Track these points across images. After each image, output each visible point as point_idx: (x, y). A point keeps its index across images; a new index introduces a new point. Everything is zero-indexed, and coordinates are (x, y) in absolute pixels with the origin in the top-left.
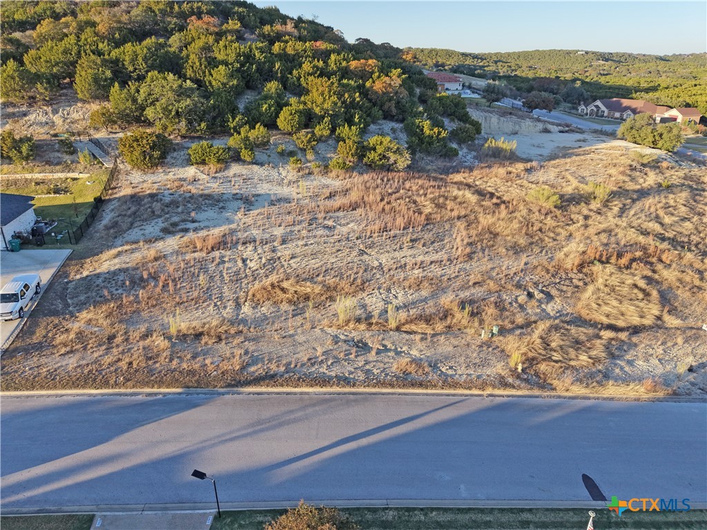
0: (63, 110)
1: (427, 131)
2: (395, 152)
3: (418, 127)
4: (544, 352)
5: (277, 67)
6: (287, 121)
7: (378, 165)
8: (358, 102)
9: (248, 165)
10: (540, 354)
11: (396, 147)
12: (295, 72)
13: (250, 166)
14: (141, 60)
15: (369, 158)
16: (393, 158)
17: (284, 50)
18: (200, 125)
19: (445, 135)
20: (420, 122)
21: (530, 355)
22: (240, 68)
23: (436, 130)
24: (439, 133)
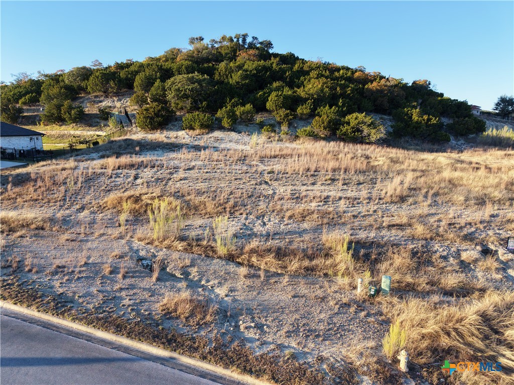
0: (125, 100)
1: (415, 118)
2: (369, 126)
3: (407, 114)
4: (480, 344)
5: (287, 74)
7: (350, 138)
8: (349, 94)
9: (228, 132)
10: (469, 345)
11: (370, 121)
12: (302, 78)
13: (229, 133)
14: (184, 68)
15: (341, 131)
16: (366, 131)
17: (302, 68)
18: (202, 103)
19: (435, 122)
20: (409, 110)
21: (445, 342)
22: (257, 73)
23: (426, 117)
24: (429, 120)
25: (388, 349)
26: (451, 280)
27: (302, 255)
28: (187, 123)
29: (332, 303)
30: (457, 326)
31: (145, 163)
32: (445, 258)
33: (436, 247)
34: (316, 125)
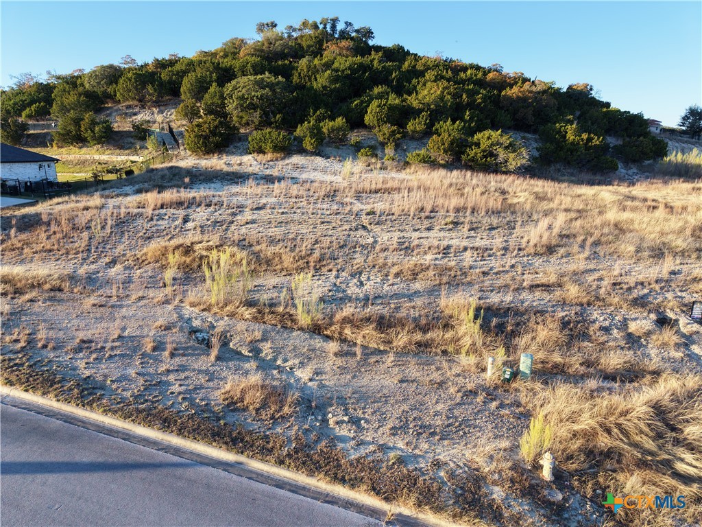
0: (168, 111)
1: (571, 137)
2: (507, 148)
3: (559, 132)
4: (650, 445)
5: (394, 75)
6: (373, 113)
7: (479, 165)
8: (480, 104)
9: (311, 156)
10: (636, 445)
11: (508, 142)
12: (414, 81)
13: (313, 158)
14: (249, 67)
15: (468, 155)
16: (502, 155)
17: (414, 66)
18: (275, 117)
19: (597, 142)
20: (561, 127)
22: (351, 74)
23: (585, 136)
24: (589, 140)
25: (527, 450)
26: (614, 360)
27: (413, 326)
28: (255, 144)
29: (452, 390)
30: (621, 420)
31: (198, 200)
32: (606, 330)
33: (595, 315)
34: (434, 148)
